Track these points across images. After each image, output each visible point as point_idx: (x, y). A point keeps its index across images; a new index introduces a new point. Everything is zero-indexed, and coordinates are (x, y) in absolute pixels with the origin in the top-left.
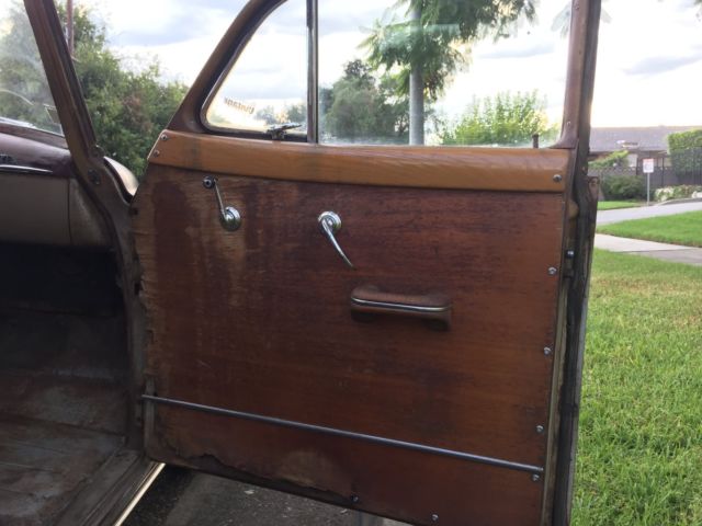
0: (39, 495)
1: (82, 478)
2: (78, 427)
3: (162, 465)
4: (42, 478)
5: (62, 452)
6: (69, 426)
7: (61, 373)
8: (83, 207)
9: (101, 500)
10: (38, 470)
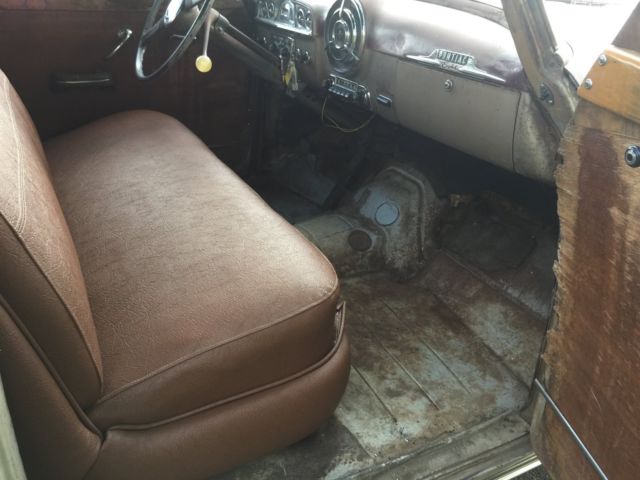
0: (401, 424)
1: (451, 429)
2: (499, 359)
3: (538, 463)
4: (419, 406)
5: (460, 383)
6: (492, 353)
7: (510, 291)
8: (529, 130)
9: (444, 469)
10: (423, 393)
